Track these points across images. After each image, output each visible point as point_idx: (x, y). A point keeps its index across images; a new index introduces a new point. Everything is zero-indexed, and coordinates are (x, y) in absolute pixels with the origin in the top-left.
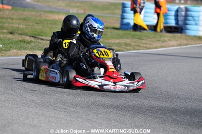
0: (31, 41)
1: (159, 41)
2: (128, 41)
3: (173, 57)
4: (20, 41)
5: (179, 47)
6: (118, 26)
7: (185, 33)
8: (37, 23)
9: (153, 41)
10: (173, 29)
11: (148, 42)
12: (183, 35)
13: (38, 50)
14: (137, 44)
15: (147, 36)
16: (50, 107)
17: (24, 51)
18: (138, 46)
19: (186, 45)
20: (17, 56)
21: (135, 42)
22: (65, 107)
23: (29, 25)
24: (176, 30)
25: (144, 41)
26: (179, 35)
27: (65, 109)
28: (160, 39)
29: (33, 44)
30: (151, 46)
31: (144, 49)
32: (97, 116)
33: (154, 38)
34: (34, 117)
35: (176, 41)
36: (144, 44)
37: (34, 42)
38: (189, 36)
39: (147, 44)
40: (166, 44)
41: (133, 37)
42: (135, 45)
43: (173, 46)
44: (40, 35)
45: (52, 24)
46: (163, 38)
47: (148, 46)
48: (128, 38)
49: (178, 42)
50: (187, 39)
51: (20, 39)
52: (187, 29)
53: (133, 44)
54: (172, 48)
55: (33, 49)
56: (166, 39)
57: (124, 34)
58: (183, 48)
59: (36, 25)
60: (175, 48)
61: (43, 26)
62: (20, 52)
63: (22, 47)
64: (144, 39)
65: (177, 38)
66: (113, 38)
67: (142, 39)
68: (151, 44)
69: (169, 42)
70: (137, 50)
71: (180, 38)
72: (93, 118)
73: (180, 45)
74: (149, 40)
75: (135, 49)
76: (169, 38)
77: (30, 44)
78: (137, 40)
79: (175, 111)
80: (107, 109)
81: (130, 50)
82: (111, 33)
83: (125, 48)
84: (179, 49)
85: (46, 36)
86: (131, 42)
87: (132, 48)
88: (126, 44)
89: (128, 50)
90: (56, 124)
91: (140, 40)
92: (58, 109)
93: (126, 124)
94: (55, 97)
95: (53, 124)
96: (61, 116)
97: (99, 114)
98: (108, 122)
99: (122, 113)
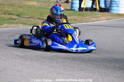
0: (16, 19)
1: (95, 17)
2: (76, 17)
3: (104, 27)
4: (9, 19)
5: (107, 21)
6: (69, 8)
7: (110, 12)
8: (20, 8)
9: (91, 18)
10: (103, 10)
11: (87, 18)
12: (109, 13)
13: (20, 24)
14: (81, 19)
15: (87, 14)
16: (29, 59)
17: (11, 25)
18: (81, 20)
19: (111, 19)
20: (8, 28)
21: (80, 18)
23: (14, 9)
24: (105, 10)
25: (85, 18)
26: (106, 13)
27: (38, 60)
28: (95, 16)
29: (17, 20)
30: (90, 20)
31: (86, 22)
32: (57, 64)
33: (92, 15)
34: (18, 65)
35: (105, 17)
36: (85, 19)
37: (18, 19)
38: (113, 14)
39: (87, 19)
40: (99, 19)
41: (79, 15)
43: (103, 20)
44: (21, 15)
45: (29, 8)
46: (97, 15)
47: (88, 20)
48: (75, 16)
49: (106, 18)
50: (112, 16)
51: (9, 17)
52: (112, 10)
53: (79, 19)
54: (103, 21)
55: (18, 23)
56: (99, 16)
57: (73, 13)
58: (110, 21)
59: (19, 8)
60: (104, 21)
61: (23, 9)
62: (9, 25)
63: (10, 22)
64: (85, 16)
65: (106, 15)
67: (84, 16)
68: (90, 19)
69: (101, 18)
70: (81, 23)
71: (108, 15)
72: (55, 65)
73: (108, 19)
74: (89, 16)
75: (80, 23)
76: (101, 15)
77: (15, 20)
78: (81, 17)
79: (105, 60)
80: (64, 60)
81: (77, 23)
83: (74, 22)
85: (25, 15)
86: (78, 18)
87: (78, 22)
88: (75, 20)
89: (76, 23)
90: (32, 69)
91: (83, 17)
92: (33, 60)
93: (75, 69)
94: (31, 53)
95: (31, 69)
96: (35, 64)
97: (59, 63)
98: (64, 68)
99: (73, 62)
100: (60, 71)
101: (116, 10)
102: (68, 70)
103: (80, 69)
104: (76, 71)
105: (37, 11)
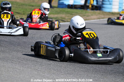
1: (85, 15)
2: (63, 16)
5: (98, 20)
7: (102, 10)
10: (94, 8)
14: (69, 18)
15: (76, 12)
16: (9, 61)
19: (103, 18)
21: (68, 17)
22: (19, 61)
24: (97, 8)
26: (98, 11)
32: (41, 67)
33: (81, 13)
35: (97, 15)
38: (105, 12)
40: (89, 18)
41: (67, 13)
42: (68, 19)
43: (94, 19)
46: (87, 14)
48: (63, 14)
49: (98, 17)
50: (104, 15)
53: (67, 18)
56: (90, 14)
57: (61, 11)
66: (53, 14)
69: (92, 16)
71: (99, 14)
72: (38, 68)
73: (99, 18)
75: (68, 22)
76: (92, 14)
78: (69, 15)
82: (51, 10)
84: (98, 21)
86: (66, 16)
90: (13, 72)
91: (71, 15)
92: (14, 62)
93: (61, 72)
94: (12, 54)
95: (11, 72)
96: (16, 67)
97: (43, 65)
98: (49, 71)
99: (59, 65)
100: (44, 75)
101: (108, 8)
102: (53, 73)
103: (67, 73)
104: (63, 74)
105: (20, 8)
